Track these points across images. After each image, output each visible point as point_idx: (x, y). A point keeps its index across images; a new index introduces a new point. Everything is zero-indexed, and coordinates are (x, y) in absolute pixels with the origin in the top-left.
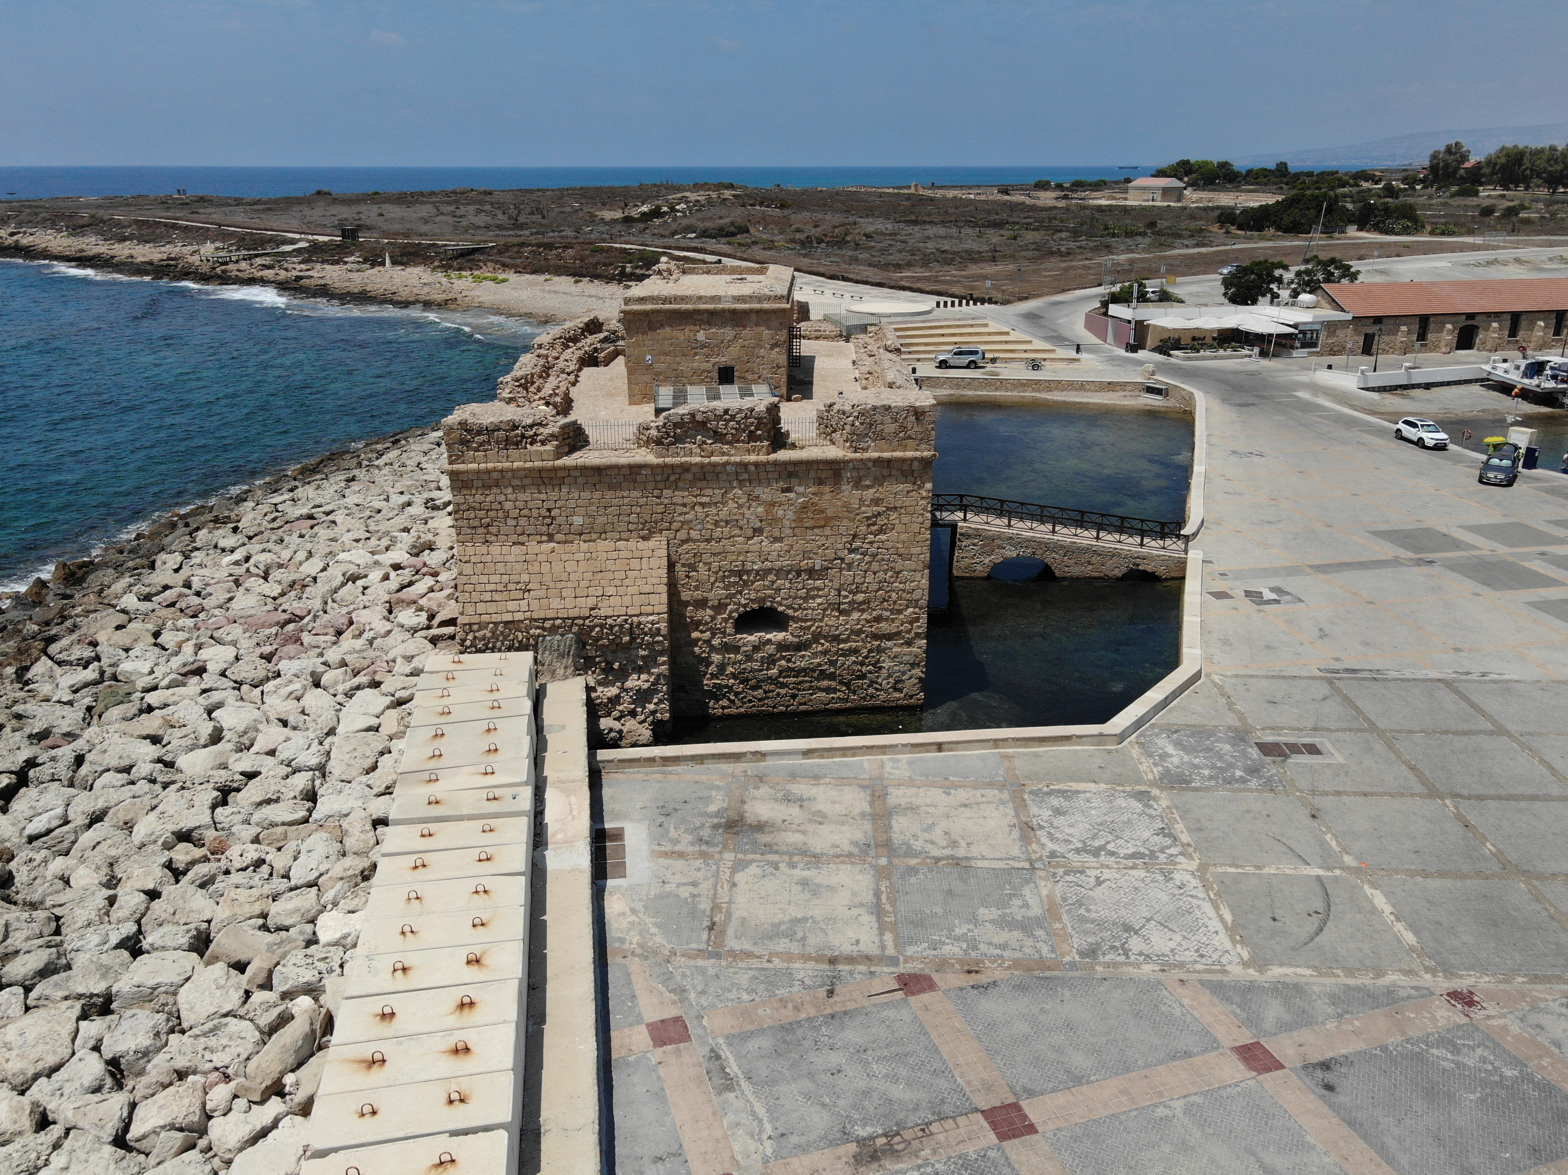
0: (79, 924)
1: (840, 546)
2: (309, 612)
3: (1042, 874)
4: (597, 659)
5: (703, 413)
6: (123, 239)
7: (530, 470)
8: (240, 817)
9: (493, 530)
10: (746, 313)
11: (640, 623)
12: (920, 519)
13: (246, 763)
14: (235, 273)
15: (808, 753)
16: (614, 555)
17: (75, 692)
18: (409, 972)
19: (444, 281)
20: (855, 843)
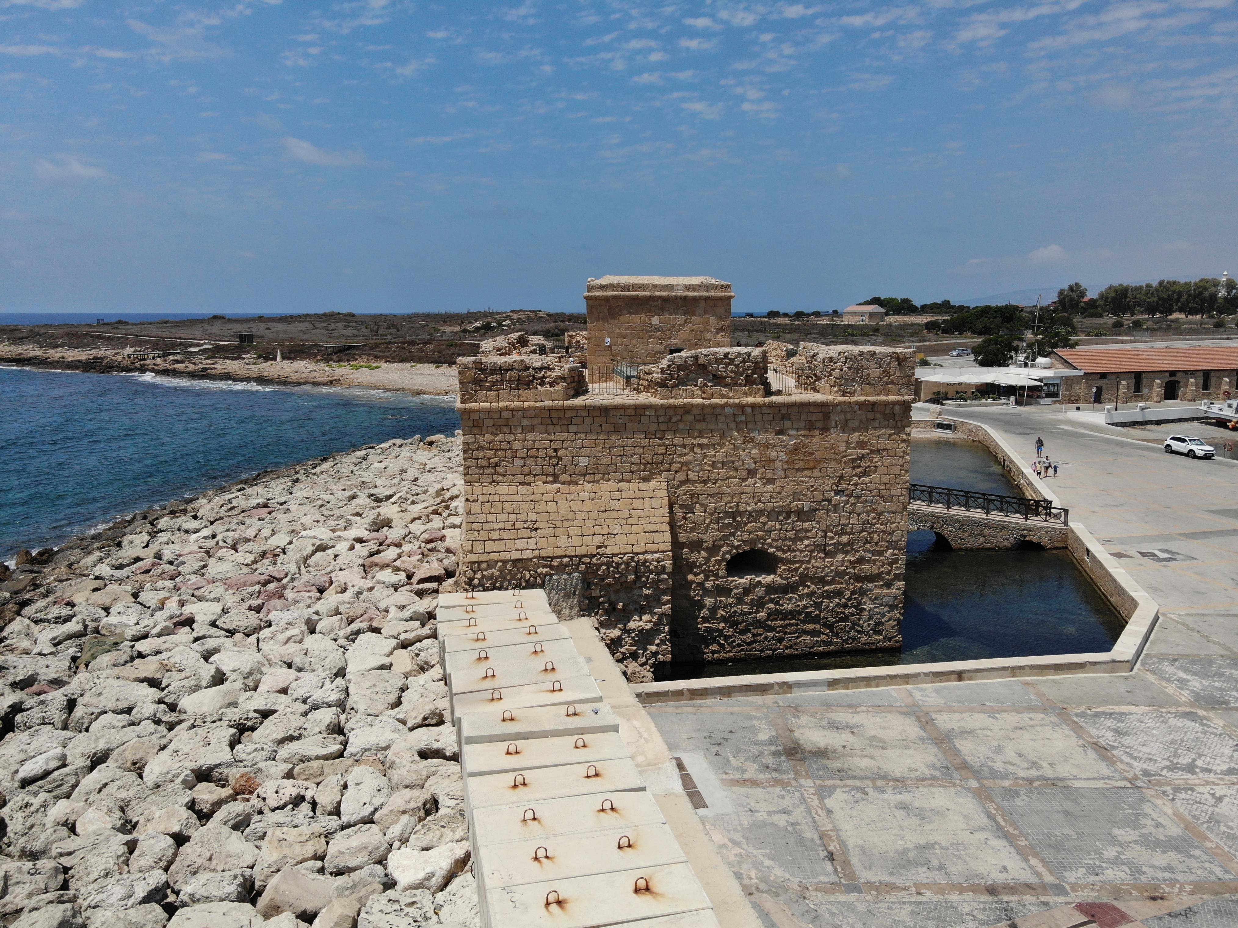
0: (95, 875)
1: (828, 488)
2: (286, 575)
3: (1152, 793)
4: (601, 600)
5: (706, 356)
7: (541, 409)
8: (264, 754)
9: (500, 469)
10: (695, 299)
11: (646, 561)
12: (900, 462)
13: (258, 701)
14: (151, 366)
15: (833, 684)
16: (618, 495)
17: (55, 645)
18: (567, 906)
19: (327, 369)
20: (933, 767)
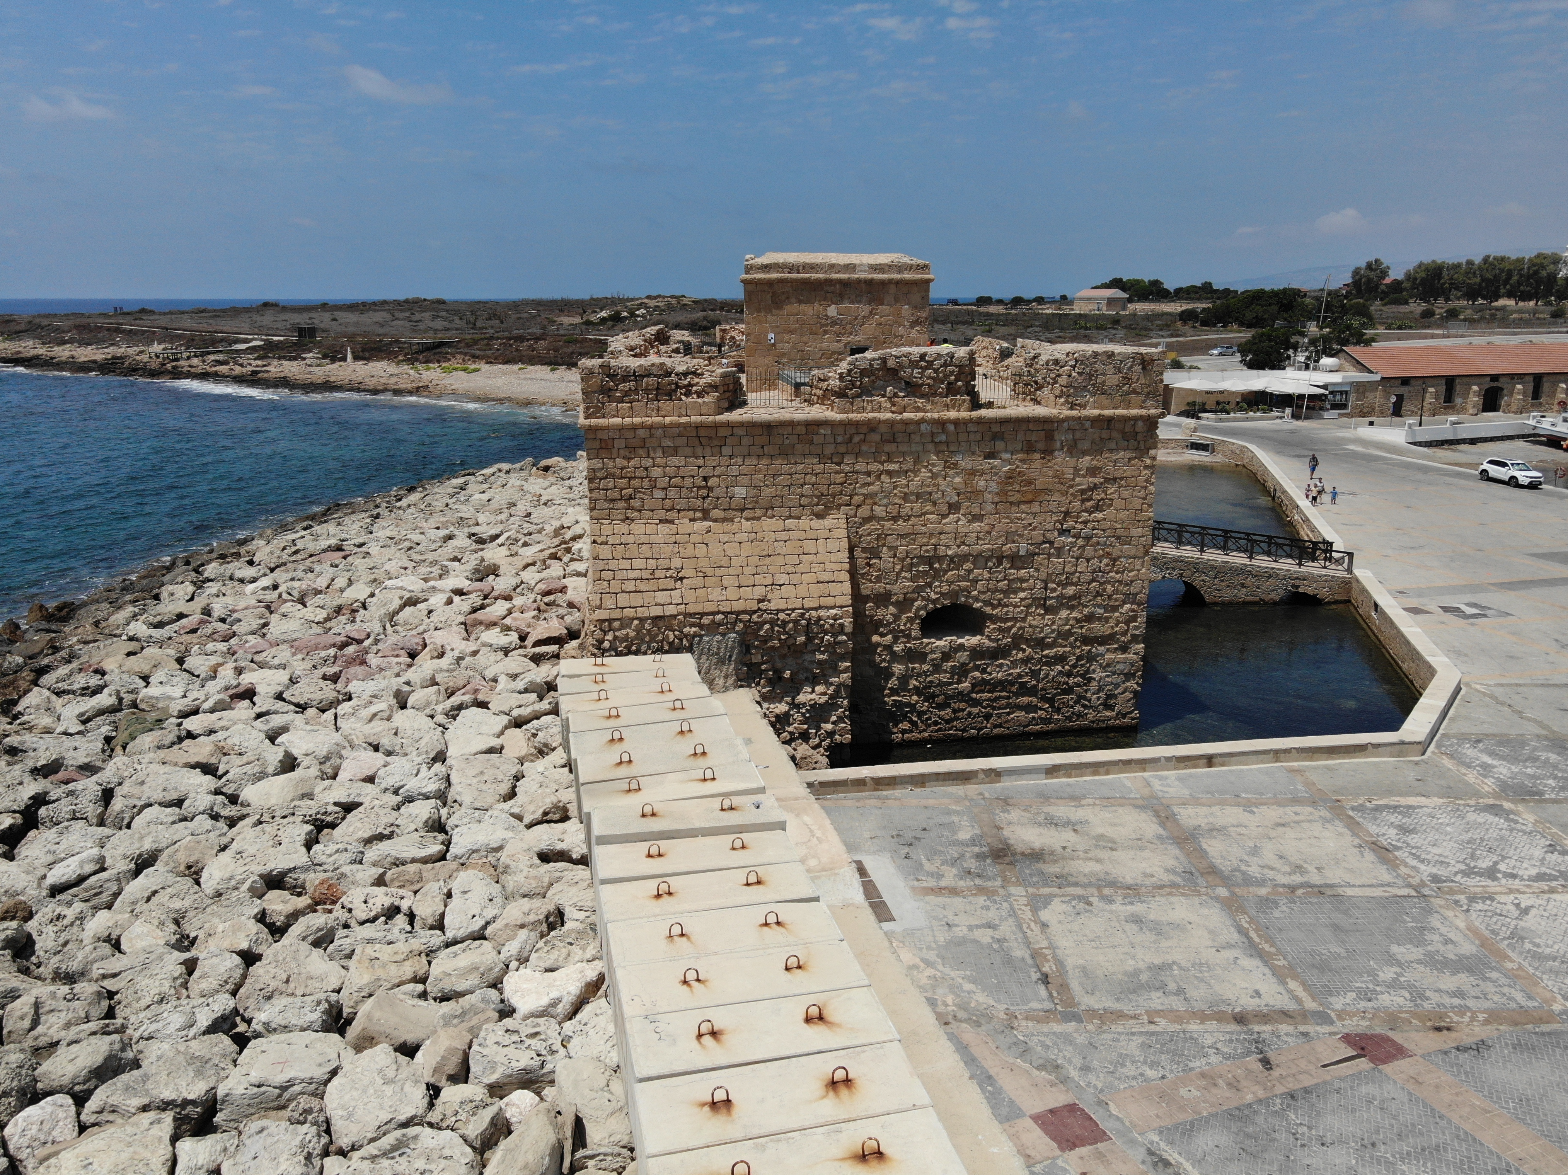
0: (147, 1001)
1: (1049, 526)
2: (368, 636)
3: (1441, 902)
4: (764, 667)
5: (897, 357)
6: (63, 343)
7: (685, 426)
8: (348, 856)
9: (636, 503)
10: (884, 284)
11: (819, 618)
12: (1142, 493)
13: (339, 792)
14: (186, 369)
15: (1052, 771)
16: (784, 536)
17: (84, 722)
18: (724, 1038)
19: (412, 372)
20: (1173, 872)
